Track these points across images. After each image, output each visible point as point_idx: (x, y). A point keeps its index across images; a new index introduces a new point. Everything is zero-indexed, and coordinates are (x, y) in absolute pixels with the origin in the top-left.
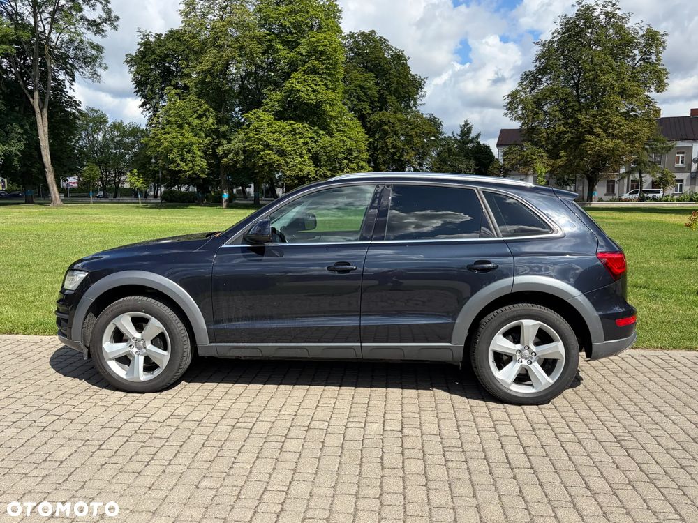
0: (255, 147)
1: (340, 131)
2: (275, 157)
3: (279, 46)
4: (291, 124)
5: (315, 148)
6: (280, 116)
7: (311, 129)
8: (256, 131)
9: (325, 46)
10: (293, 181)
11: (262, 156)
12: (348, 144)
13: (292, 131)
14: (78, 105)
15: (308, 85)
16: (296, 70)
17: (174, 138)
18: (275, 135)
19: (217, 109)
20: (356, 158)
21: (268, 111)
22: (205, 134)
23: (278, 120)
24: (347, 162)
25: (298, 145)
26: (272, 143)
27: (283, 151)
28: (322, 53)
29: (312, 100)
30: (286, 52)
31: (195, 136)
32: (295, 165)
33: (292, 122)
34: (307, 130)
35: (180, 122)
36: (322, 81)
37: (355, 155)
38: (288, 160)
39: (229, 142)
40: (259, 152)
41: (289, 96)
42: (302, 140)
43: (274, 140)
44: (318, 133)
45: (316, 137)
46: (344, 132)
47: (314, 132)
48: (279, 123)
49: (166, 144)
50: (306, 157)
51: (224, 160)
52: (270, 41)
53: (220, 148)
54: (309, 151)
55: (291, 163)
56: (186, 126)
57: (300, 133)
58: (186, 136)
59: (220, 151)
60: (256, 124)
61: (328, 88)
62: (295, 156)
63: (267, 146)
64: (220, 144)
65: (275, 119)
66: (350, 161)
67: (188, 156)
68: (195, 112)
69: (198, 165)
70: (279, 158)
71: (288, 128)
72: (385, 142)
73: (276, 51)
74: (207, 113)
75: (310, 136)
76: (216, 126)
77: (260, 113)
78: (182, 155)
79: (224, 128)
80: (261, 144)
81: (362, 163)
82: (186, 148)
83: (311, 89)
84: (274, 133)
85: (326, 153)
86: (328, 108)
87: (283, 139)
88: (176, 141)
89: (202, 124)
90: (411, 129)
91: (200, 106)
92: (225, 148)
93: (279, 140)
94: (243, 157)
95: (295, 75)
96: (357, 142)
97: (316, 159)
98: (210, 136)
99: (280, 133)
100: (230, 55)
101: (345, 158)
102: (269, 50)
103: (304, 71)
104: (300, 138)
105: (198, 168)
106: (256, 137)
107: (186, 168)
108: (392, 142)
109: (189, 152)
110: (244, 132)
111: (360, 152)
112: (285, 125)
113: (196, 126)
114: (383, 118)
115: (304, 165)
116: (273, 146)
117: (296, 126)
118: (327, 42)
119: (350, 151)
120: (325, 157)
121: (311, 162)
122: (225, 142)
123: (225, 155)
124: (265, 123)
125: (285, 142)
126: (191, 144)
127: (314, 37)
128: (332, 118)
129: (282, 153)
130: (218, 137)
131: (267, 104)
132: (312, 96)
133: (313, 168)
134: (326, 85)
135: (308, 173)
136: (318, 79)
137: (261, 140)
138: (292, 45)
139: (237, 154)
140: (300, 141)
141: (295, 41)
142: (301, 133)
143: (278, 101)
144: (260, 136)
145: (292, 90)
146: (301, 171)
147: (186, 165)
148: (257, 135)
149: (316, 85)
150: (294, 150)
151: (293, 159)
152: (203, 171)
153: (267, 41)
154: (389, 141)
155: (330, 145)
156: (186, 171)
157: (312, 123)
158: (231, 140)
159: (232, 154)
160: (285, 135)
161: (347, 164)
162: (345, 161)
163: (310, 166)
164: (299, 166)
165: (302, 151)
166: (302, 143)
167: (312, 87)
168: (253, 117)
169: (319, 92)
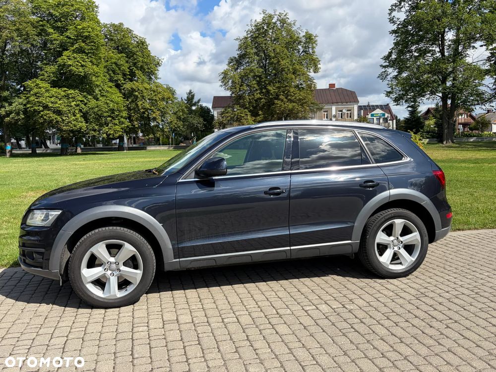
0: (36, 108)
1: (103, 96)
2: (54, 116)
3: (51, 30)
4: (66, 91)
5: (85, 109)
6: (54, 84)
7: (81, 94)
8: (36, 96)
9: (89, 32)
10: (69, 134)
11: (42, 115)
12: (111, 105)
13: (66, 96)
15: (78, 61)
16: (67, 50)
18: (52, 99)
20: (117, 116)
21: (44, 80)
23: (53, 87)
24: (110, 119)
25: (71, 106)
26: (50, 105)
27: (60, 111)
28: (87, 37)
29: (81, 72)
30: (56, 35)
32: (70, 122)
33: (66, 89)
34: (78, 96)
36: (88, 58)
37: (117, 114)
38: (64, 118)
39: (10, 104)
40: (39, 112)
41: (62, 69)
42: (75, 103)
43: (52, 103)
44: (87, 97)
45: (85, 100)
46: (107, 97)
47: (84, 97)
48: (55, 90)
50: (78, 115)
51: (7, 119)
52: (42, 26)
53: (3, 109)
54: (80, 111)
55: (67, 120)
57: (72, 98)
59: (2, 112)
60: (35, 90)
61: (93, 64)
62: (69, 115)
63: (46, 107)
64: (3, 106)
65: (51, 87)
66: (113, 118)
70: (56, 117)
71: (63, 94)
72: (137, 105)
73: (48, 34)
75: (81, 99)
77: (38, 81)
79: (6, 93)
80: (41, 106)
83: (80, 64)
84: (51, 97)
85: (94, 112)
86: (94, 78)
87: (59, 102)
90: (155, 95)
92: (7, 109)
93: (56, 103)
94: (23, 117)
95: (65, 53)
96: (117, 104)
97: (85, 116)
99: (57, 97)
100: (9, 35)
101: (109, 116)
102: (42, 32)
103: (74, 50)
104: (73, 101)
106: (36, 100)
108: (142, 105)
110: (25, 96)
111: (120, 111)
112: (61, 92)
114: (134, 87)
115: (77, 121)
116: (52, 107)
117: (69, 92)
118: (90, 29)
119: (113, 111)
120: (93, 115)
121: (83, 120)
122: (7, 105)
123: (8, 115)
124: (43, 90)
125: (61, 105)
127: (80, 25)
128: (98, 86)
129: (59, 112)
131: (44, 75)
132: (81, 70)
133: (84, 124)
134: (91, 62)
135: (81, 128)
136: (85, 57)
137: (40, 102)
138: (62, 30)
139: (18, 114)
140: (73, 104)
141: (63, 28)
142: (74, 98)
143: (53, 73)
144: (40, 99)
145: (64, 65)
146: (75, 126)
148: (37, 99)
149: (84, 61)
150: (69, 110)
151: (68, 117)
153: (40, 26)
154: (140, 103)
155: (97, 107)
157: (81, 91)
158: (12, 103)
159: (13, 114)
160: (61, 99)
161: (111, 121)
162: (109, 119)
163: (82, 122)
164: (73, 122)
165: (75, 111)
166: (75, 105)
167: (80, 63)
168: (32, 85)
169: (85, 66)
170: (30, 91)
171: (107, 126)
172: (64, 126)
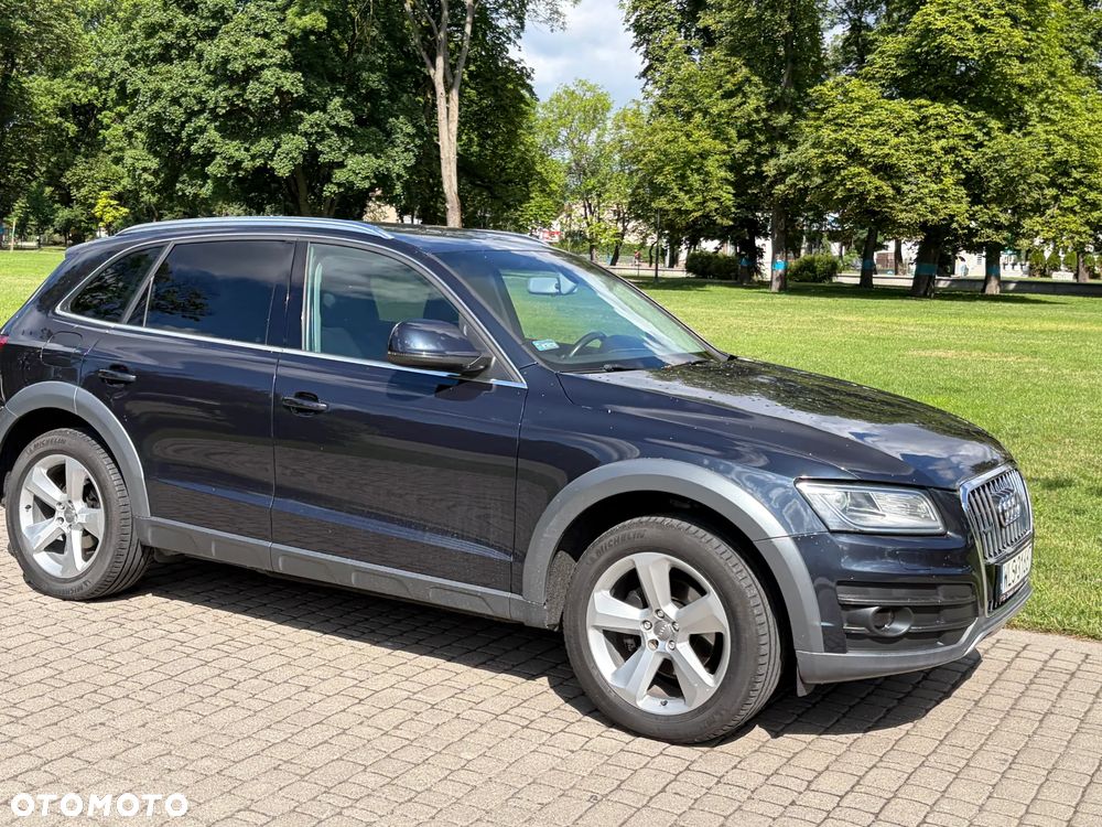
0: (830, 158)
1: (1046, 120)
2: (873, 183)
4: (921, 107)
5: (975, 159)
6: (903, 88)
7: (968, 117)
8: (836, 124)
11: (843, 179)
12: (1061, 149)
13: (919, 123)
14: (529, 77)
15: (966, 17)
17: (668, 142)
18: (877, 133)
19: (771, 79)
20: (1078, 182)
21: (873, 78)
22: (738, 132)
23: (891, 98)
25: (930, 152)
26: (867, 149)
27: (892, 166)
29: (972, 50)
31: (715, 138)
32: (920, 199)
33: (923, 102)
34: (959, 120)
35: (686, 108)
37: (1078, 176)
38: (906, 188)
39: (793, 145)
40: (839, 168)
41: (920, 46)
42: (943, 142)
43: (875, 143)
44: (984, 126)
45: (979, 135)
46: (1053, 122)
47: (976, 125)
48: (892, 104)
49: (652, 156)
50: (949, 181)
51: (778, 189)
53: (772, 162)
54: (957, 165)
55: (912, 195)
56: (698, 117)
57: (938, 127)
58: (695, 137)
59: (770, 168)
60: (839, 108)
61: (1015, 21)
62: (922, 178)
63: (855, 156)
64: (773, 154)
65: (884, 97)
67: (695, 180)
68: (720, 87)
69: (714, 199)
70: (879, 183)
71: (910, 115)
74: (746, 88)
75: (964, 132)
76: (764, 115)
78: (683, 177)
79: (783, 119)
80: (844, 153)
81: (1092, 196)
82: (693, 162)
83: (970, 26)
84: (874, 128)
85: (1000, 173)
86: (1014, 67)
87: (894, 141)
88: (672, 149)
89: (732, 111)
91: (732, 72)
92: (781, 161)
93: (886, 142)
96: (1081, 145)
97: (974, 184)
98: (750, 136)
99: (891, 126)
101: (1052, 184)
104: (938, 138)
105: (714, 205)
106: (833, 136)
107: (689, 205)
109: (698, 171)
112: (905, 109)
113: (719, 115)
115: (942, 198)
116: (872, 156)
117: (931, 110)
119: (1062, 167)
120: (997, 180)
121: (963, 192)
122: (783, 148)
123: (781, 177)
124: (857, 106)
125: (898, 148)
126: (704, 155)
128: (1031, 91)
129: (885, 170)
130: (770, 140)
131: (873, 64)
132: (972, 41)
133: (965, 206)
135: (951, 218)
137: (843, 142)
139: (807, 174)
140: (936, 146)
142: (941, 127)
143: (897, 57)
144: (841, 135)
145: (926, 30)
146: (932, 212)
147: (691, 199)
148: (835, 131)
149: (985, 16)
150: (921, 165)
151: (916, 185)
152: (725, 213)
156: (687, 212)
157: (975, 104)
158: (797, 143)
159: (795, 175)
160: (901, 131)
161: (1056, 198)
162: (1051, 192)
163: (958, 201)
164: (929, 201)
165: (939, 168)
166: (943, 148)
167: (973, 22)
168: (834, 93)
169: (990, 31)
170: (822, 111)
171: (1043, 214)
172: (902, 211)
